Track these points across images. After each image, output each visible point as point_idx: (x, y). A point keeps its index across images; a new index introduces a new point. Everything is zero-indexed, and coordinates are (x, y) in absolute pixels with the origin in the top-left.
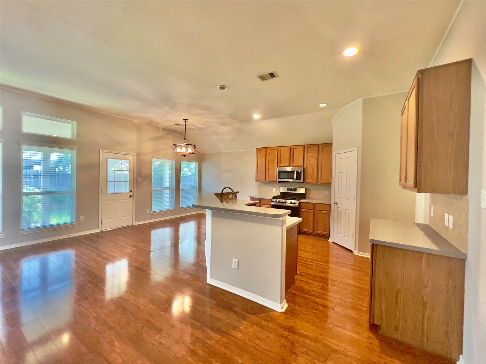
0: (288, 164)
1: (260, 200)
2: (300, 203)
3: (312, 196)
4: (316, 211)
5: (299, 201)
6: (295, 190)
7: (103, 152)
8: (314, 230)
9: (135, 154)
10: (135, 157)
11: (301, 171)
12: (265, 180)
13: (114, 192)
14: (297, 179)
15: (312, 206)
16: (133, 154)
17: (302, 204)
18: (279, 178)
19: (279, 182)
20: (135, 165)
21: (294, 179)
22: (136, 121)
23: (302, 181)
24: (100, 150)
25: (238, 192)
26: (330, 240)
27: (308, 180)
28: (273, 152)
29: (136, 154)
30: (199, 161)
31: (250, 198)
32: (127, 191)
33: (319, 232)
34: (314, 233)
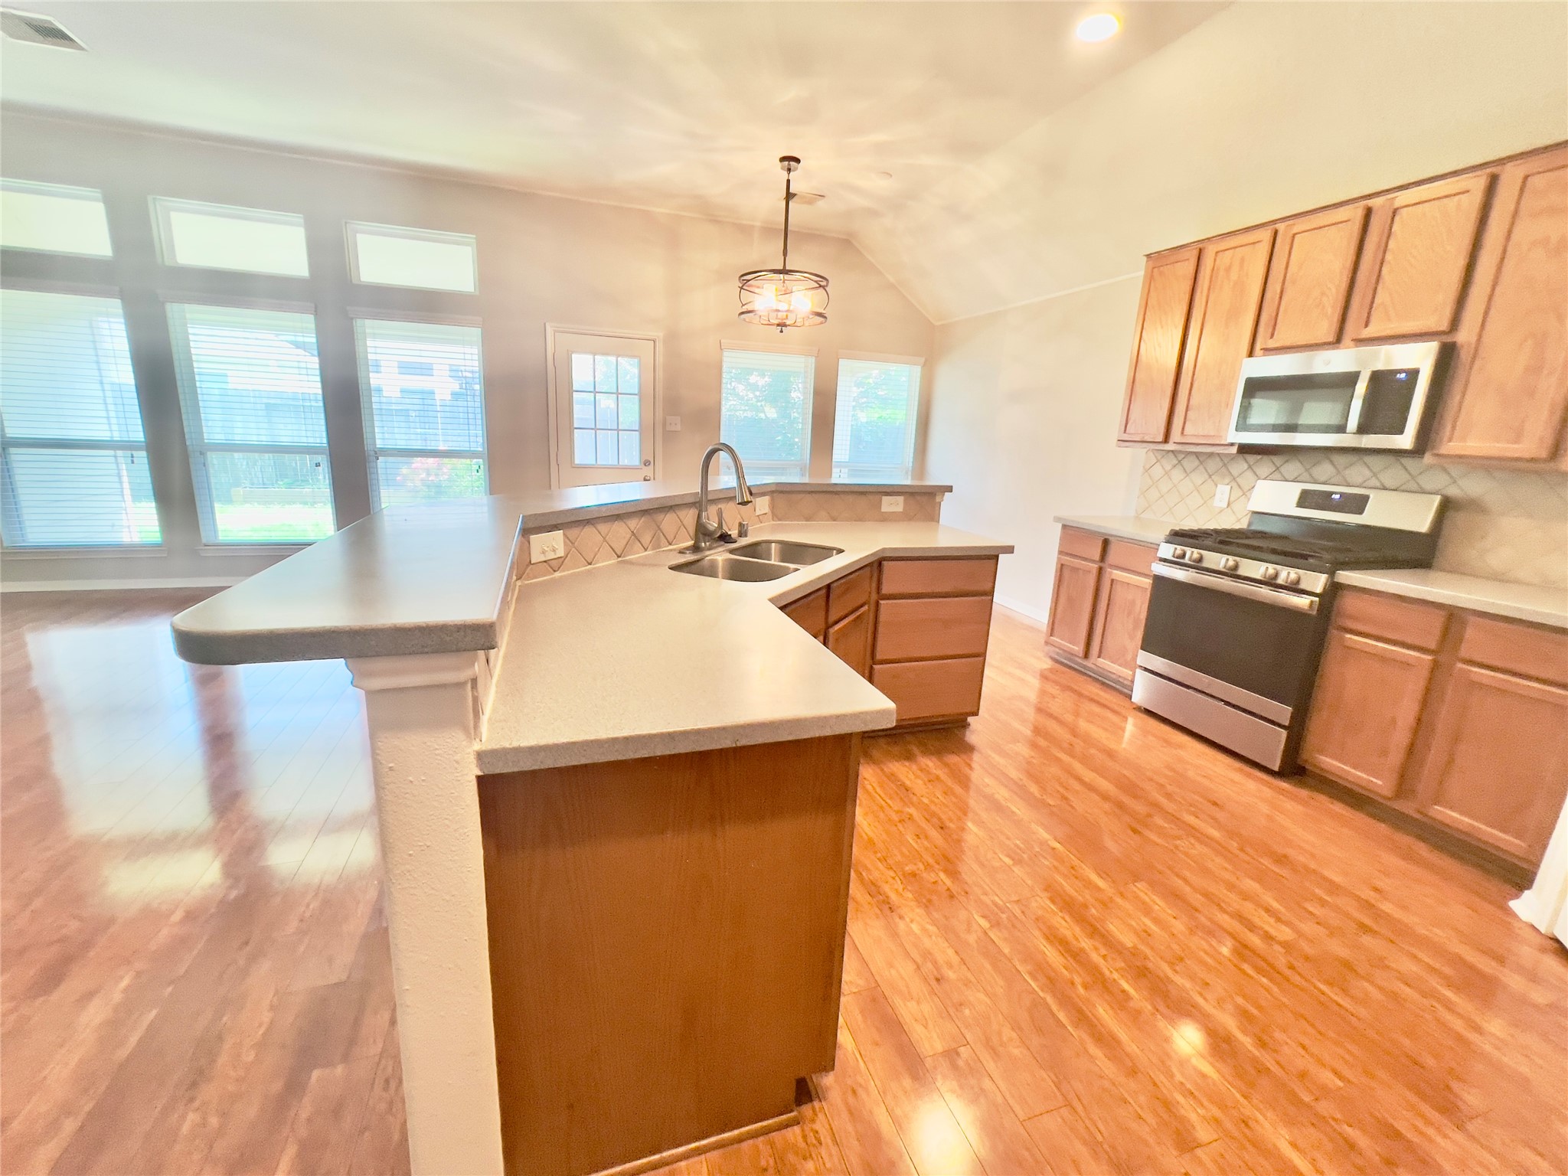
0: (1325, 330)
1: (1106, 543)
2: (1335, 589)
3: (1498, 557)
4: (1460, 665)
5: (1332, 573)
6: (1358, 504)
7: (555, 332)
8: (1404, 783)
9: (659, 334)
10: (660, 346)
11: (1413, 374)
12: (1166, 440)
13: (594, 463)
14: (1362, 429)
15: (1437, 621)
16: (653, 334)
17: (1349, 603)
18: (1242, 426)
19: (1245, 449)
20: (660, 374)
21: (1341, 429)
22: (662, 210)
23: (1405, 440)
24: (548, 327)
25: (950, 489)
26: (1526, 907)
27: (1463, 439)
28: (1242, 260)
29: (661, 335)
30: (923, 359)
31: (1064, 527)
32: (636, 461)
33: (1445, 813)
34: (1407, 807)
